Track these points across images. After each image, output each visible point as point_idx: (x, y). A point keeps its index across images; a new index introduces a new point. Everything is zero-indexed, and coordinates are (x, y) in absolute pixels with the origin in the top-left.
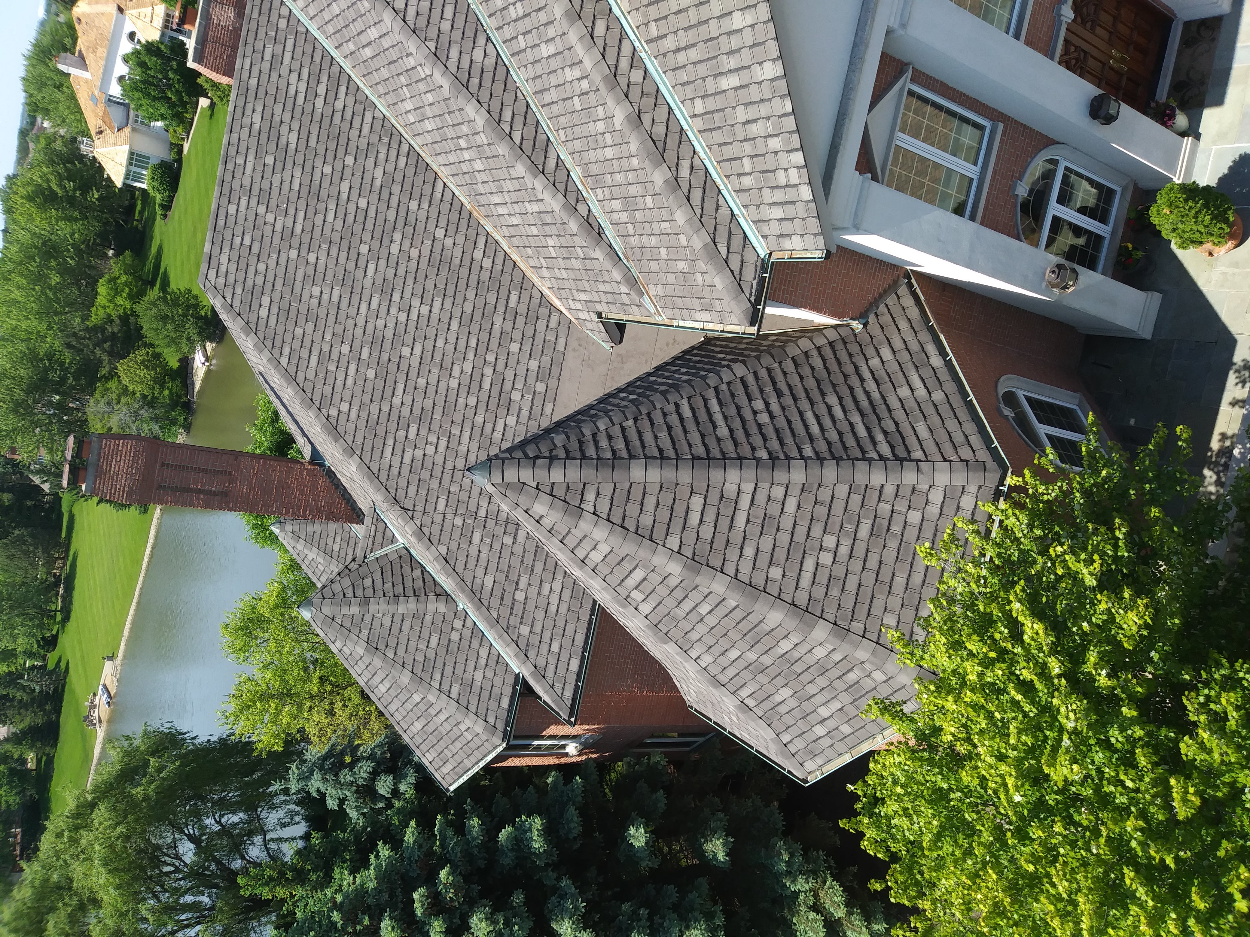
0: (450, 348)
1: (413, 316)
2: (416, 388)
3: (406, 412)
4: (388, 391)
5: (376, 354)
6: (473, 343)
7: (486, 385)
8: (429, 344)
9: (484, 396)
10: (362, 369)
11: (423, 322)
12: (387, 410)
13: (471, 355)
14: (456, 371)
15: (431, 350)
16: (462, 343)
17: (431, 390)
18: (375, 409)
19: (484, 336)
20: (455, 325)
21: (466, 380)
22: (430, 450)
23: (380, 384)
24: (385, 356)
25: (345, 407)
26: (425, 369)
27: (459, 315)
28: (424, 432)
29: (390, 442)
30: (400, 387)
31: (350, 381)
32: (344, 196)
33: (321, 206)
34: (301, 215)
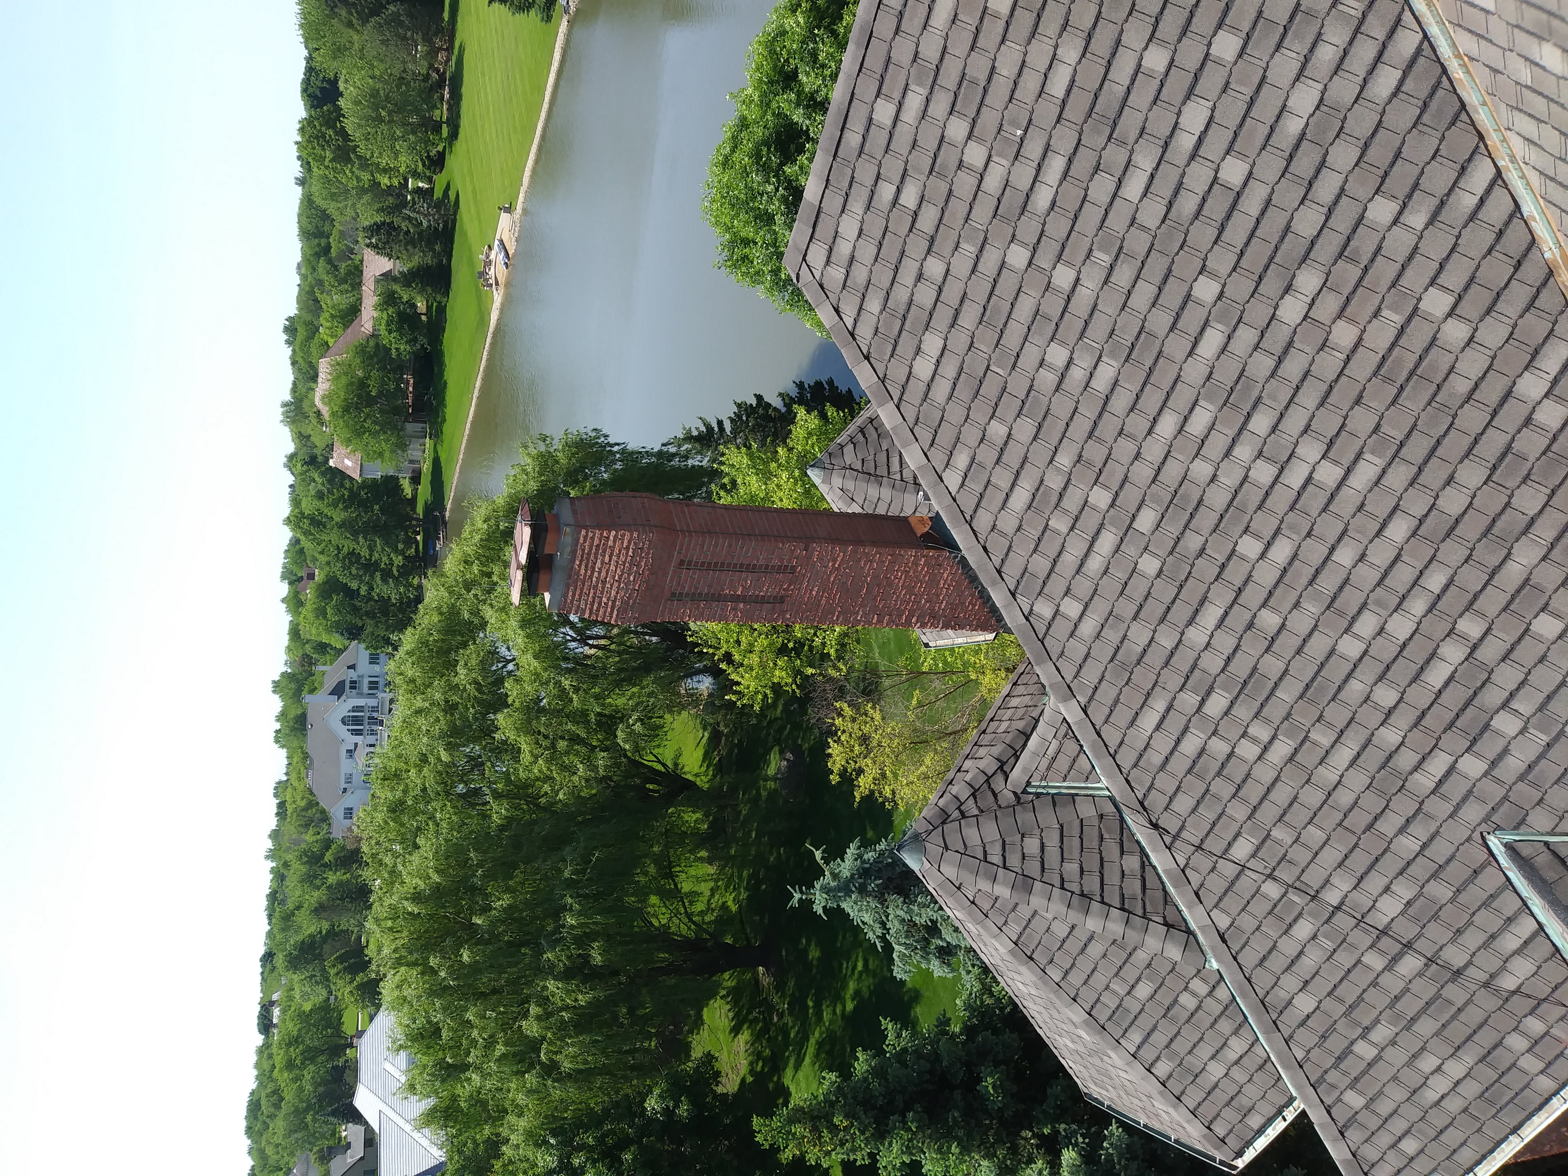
0: (1367, 575)
1: (1295, 477)
2: (1250, 625)
3: (1212, 663)
4: (1181, 612)
5: (1173, 528)
6: (1435, 581)
7: (1437, 676)
8: (1315, 552)
9: (1420, 697)
10: (1131, 550)
11: (1314, 500)
12: (1169, 644)
13: (1418, 605)
14: (1367, 625)
15: (1317, 562)
16: (1403, 576)
17: (1287, 644)
18: (1139, 635)
19: (1473, 578)
20: (1399, 530)
21: (1385, 650)
22: (1248, 750)
23: (1165, 591)
24: (1193, 542)
25: (1071, 608)
26: (1285, 598)
27: (1420, 512)
28: (1243, 712)
29: (1159, 705)
30: (1211, 615)
31: (1095, 564)
32: (1185, 142)
33: (1116, 156)
34: (1056, 165)
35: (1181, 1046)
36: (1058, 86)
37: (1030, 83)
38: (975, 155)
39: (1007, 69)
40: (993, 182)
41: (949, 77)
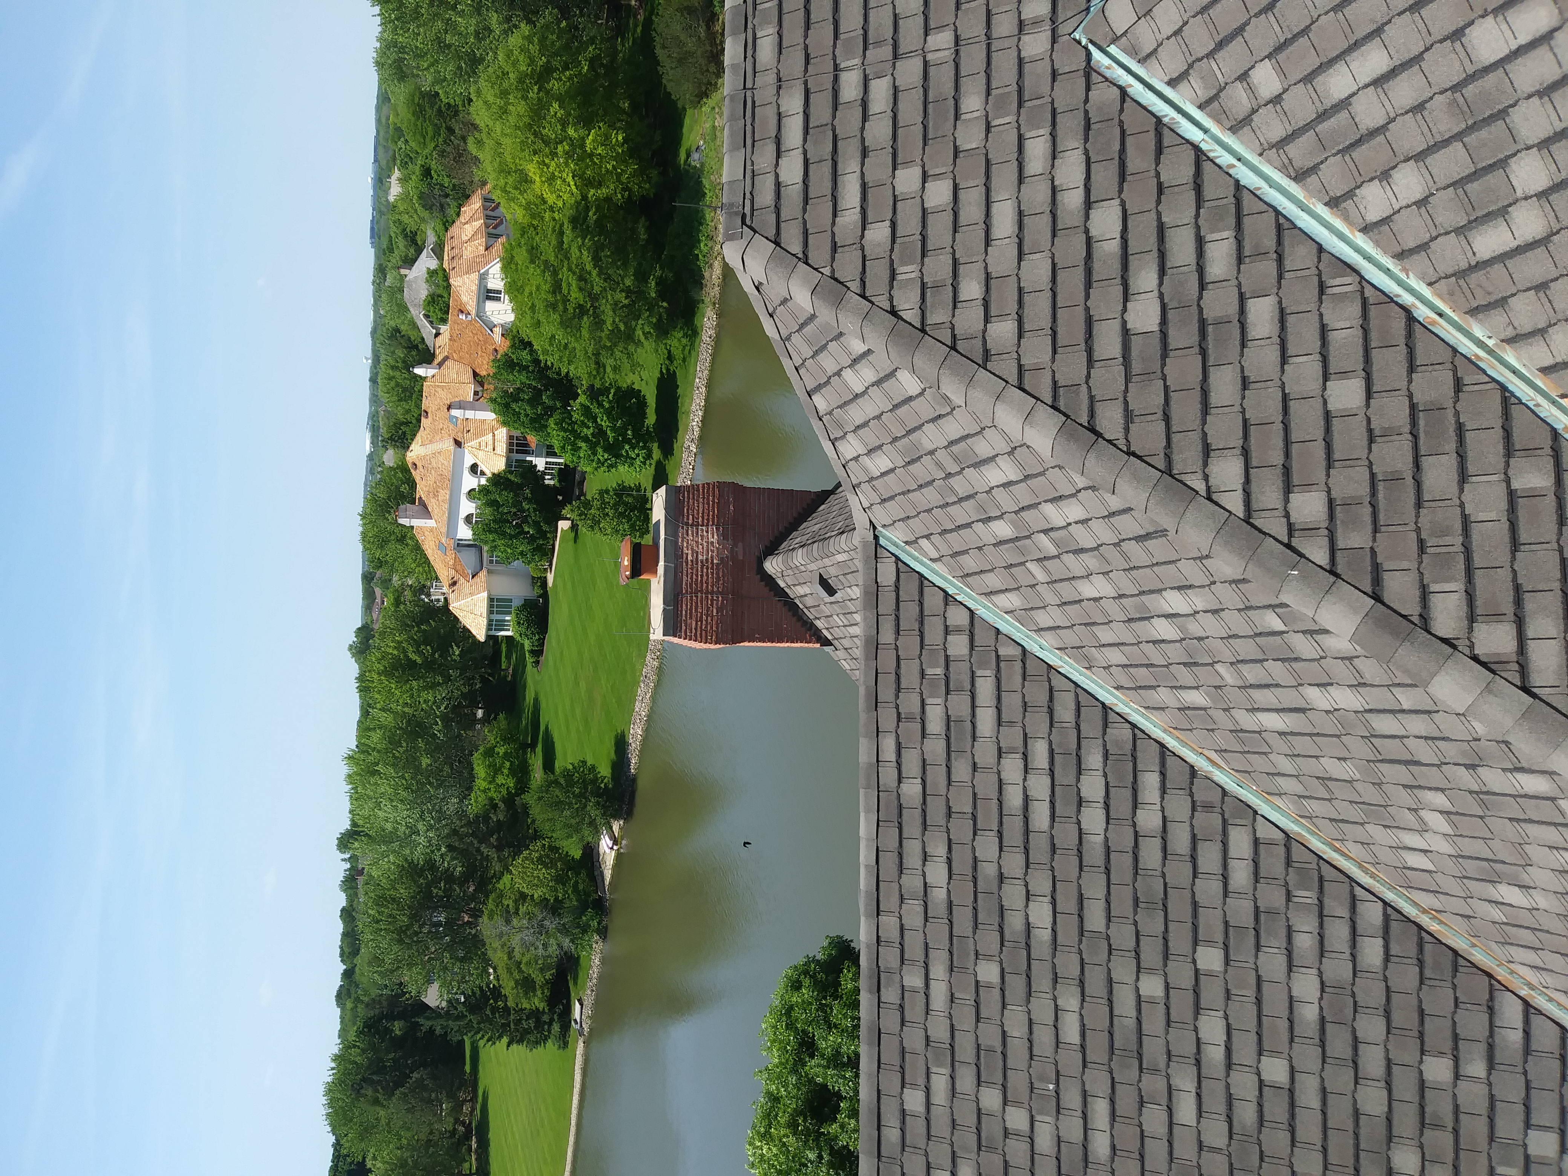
32: (1215, 1054)
33: (1154, 1085)
34: (1100, 1109)
36: (1071, 1033)
37: (1044, 1037)
38: (1017, 1119)
39: (1017, 1030)
40: (1045, 1141)
41: (966, 1051)
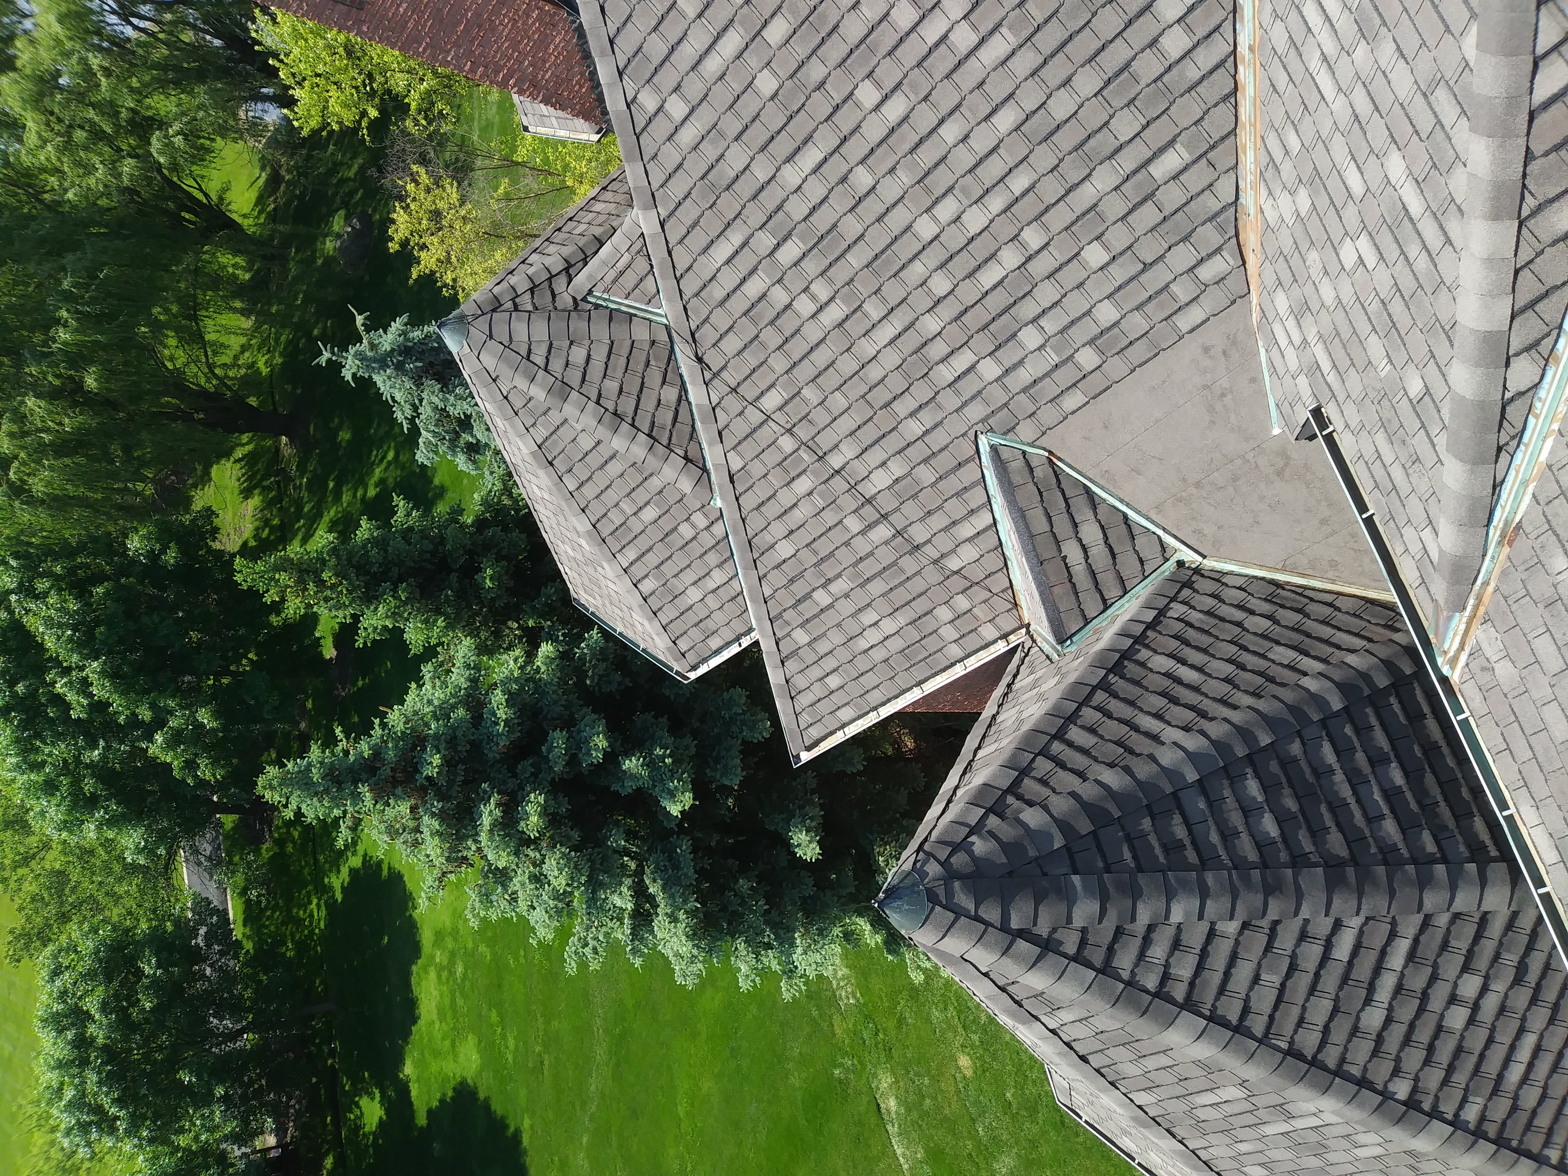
0: (963, 158)
1: (932, 32)
2: (844, 180)
3: (797, 208)
4: (783, 146)
5: (801, 50)
6: (1019, 183)
7: (989, 277)
8: (926, 118)
9: (968, 293)
10: (753, 60)
11: (942, 62)
12: (762, 177)
13: (996, 203)
14: (947, 210)
15: (924, 130)
16: (994, 168)
17: (872, 208)
18: (737, 158)
19: (1051, 189)
20: (1006, 120)
21: (954, 239)
22: (804, 306)
23: (774, 118)
24: (816, 71)
25: (677, 108)
26: (884, 160)
27: (1030, 106)
28: (811, 267)
29: (736, 238)
30: (811, 157)
31: (713, 65)
35: (669, 569)
